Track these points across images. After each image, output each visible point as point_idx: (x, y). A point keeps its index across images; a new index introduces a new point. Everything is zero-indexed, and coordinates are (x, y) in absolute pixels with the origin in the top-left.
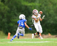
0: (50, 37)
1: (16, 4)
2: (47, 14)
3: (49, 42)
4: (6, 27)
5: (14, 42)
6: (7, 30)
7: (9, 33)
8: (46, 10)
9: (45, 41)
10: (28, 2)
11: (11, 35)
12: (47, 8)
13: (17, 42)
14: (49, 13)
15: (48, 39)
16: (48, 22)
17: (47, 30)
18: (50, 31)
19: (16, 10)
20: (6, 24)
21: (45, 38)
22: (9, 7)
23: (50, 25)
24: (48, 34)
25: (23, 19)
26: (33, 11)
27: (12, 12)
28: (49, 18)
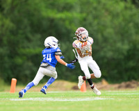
0: (105, 87)
1: (29, 15)
2: (99, 36)
4: (7, 66)
6: (10, 72)
8: (95, 28)
9: (94, 96)
10: (56, 11)
11: (17, 84)
12: (98, 24)
14: (103, 36)
16: (102, 54)
19: (29, 29)
20: (6, 59)
22: (12, 21)
23: (105, 61)
25: (53, 46)
27: (21, 32)
28: (104, 45)
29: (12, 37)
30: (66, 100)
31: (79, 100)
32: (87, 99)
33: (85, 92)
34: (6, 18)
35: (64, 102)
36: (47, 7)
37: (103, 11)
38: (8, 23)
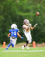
0: (44, 46)
1: (11, 14)
2: (41, 24)
3: (43, 51)
4: (1, 36)
5: (9, 51)
6: (3, 39)
7: (5, 42)
8: (40, 20)
9: (39, 49)
11: (6, 44)
12: (41, 18)
13: (12, 51)
14: (43, 23)
15: (42, 48)
16: (42, 31)
17: (41, 39)
18: (44, 40)
19: (11, 20)
20: (1, 33)
21: (39, 47)
22: (4, 17)
23: (44, 34)
24: (42, 43)
26: (24, 21)
27: (7, 21)
28: (43, 27)
29: (4, 24)
30: (27, 51)
31: (32, 51)
32: (36, 51)
33: (35, 48)
34: (1, 15)
35: (26, 52)
36: (19, 11)
37: (43, 12)
38: (2, 17)
